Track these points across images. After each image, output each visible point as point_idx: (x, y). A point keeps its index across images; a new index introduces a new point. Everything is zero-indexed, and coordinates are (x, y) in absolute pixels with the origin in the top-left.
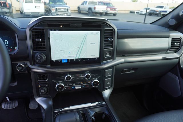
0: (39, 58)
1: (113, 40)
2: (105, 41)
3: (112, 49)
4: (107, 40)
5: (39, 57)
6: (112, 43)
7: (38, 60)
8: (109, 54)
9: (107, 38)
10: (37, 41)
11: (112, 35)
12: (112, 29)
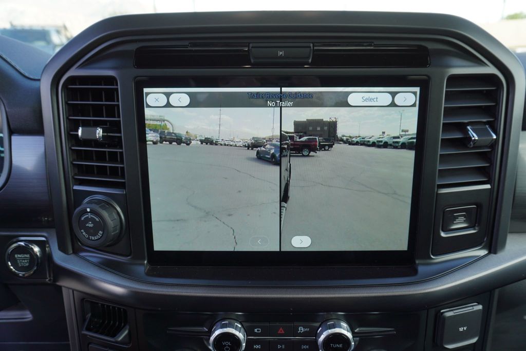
0: (90, 225)
1: (497, 140)
2: (446, 143)
3: (488, 186)
4: (458, 136)
5: (90, 215)
6: (487, 156)
7: (87, 230)
8: (468, 219)
9: (462, 127)
10: (85, 137)
11: (492, 112)
12: (493, 76)
